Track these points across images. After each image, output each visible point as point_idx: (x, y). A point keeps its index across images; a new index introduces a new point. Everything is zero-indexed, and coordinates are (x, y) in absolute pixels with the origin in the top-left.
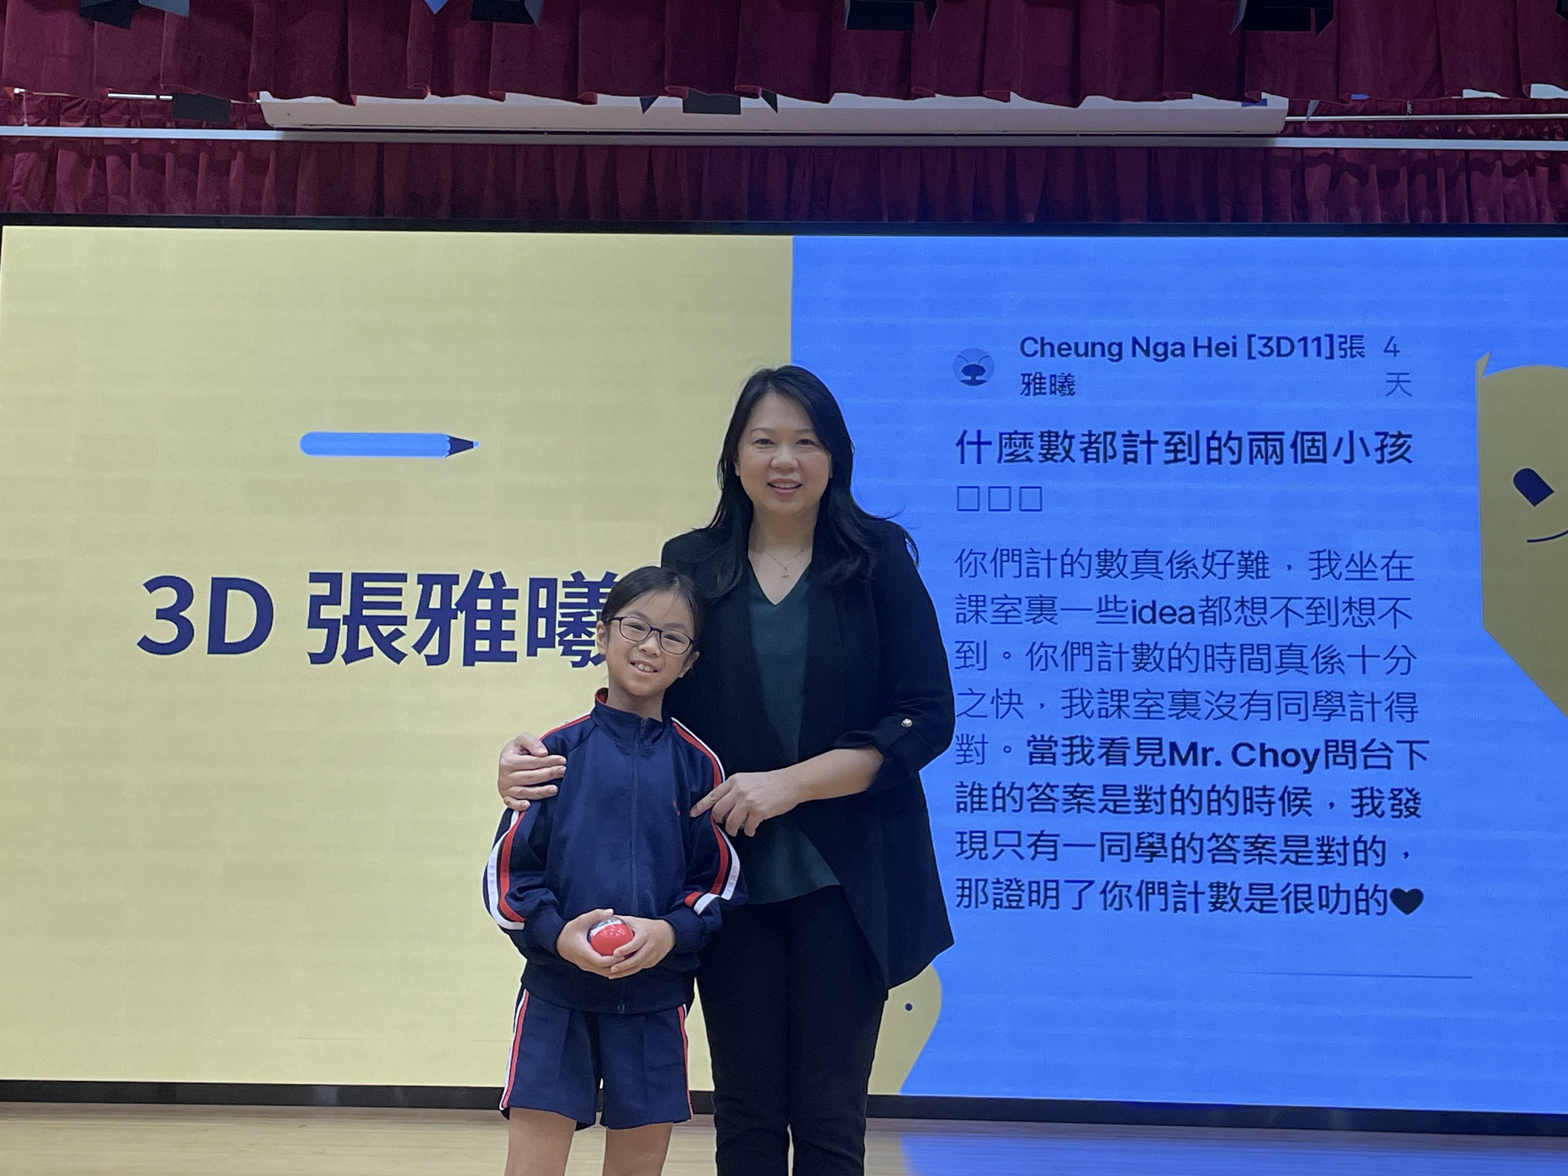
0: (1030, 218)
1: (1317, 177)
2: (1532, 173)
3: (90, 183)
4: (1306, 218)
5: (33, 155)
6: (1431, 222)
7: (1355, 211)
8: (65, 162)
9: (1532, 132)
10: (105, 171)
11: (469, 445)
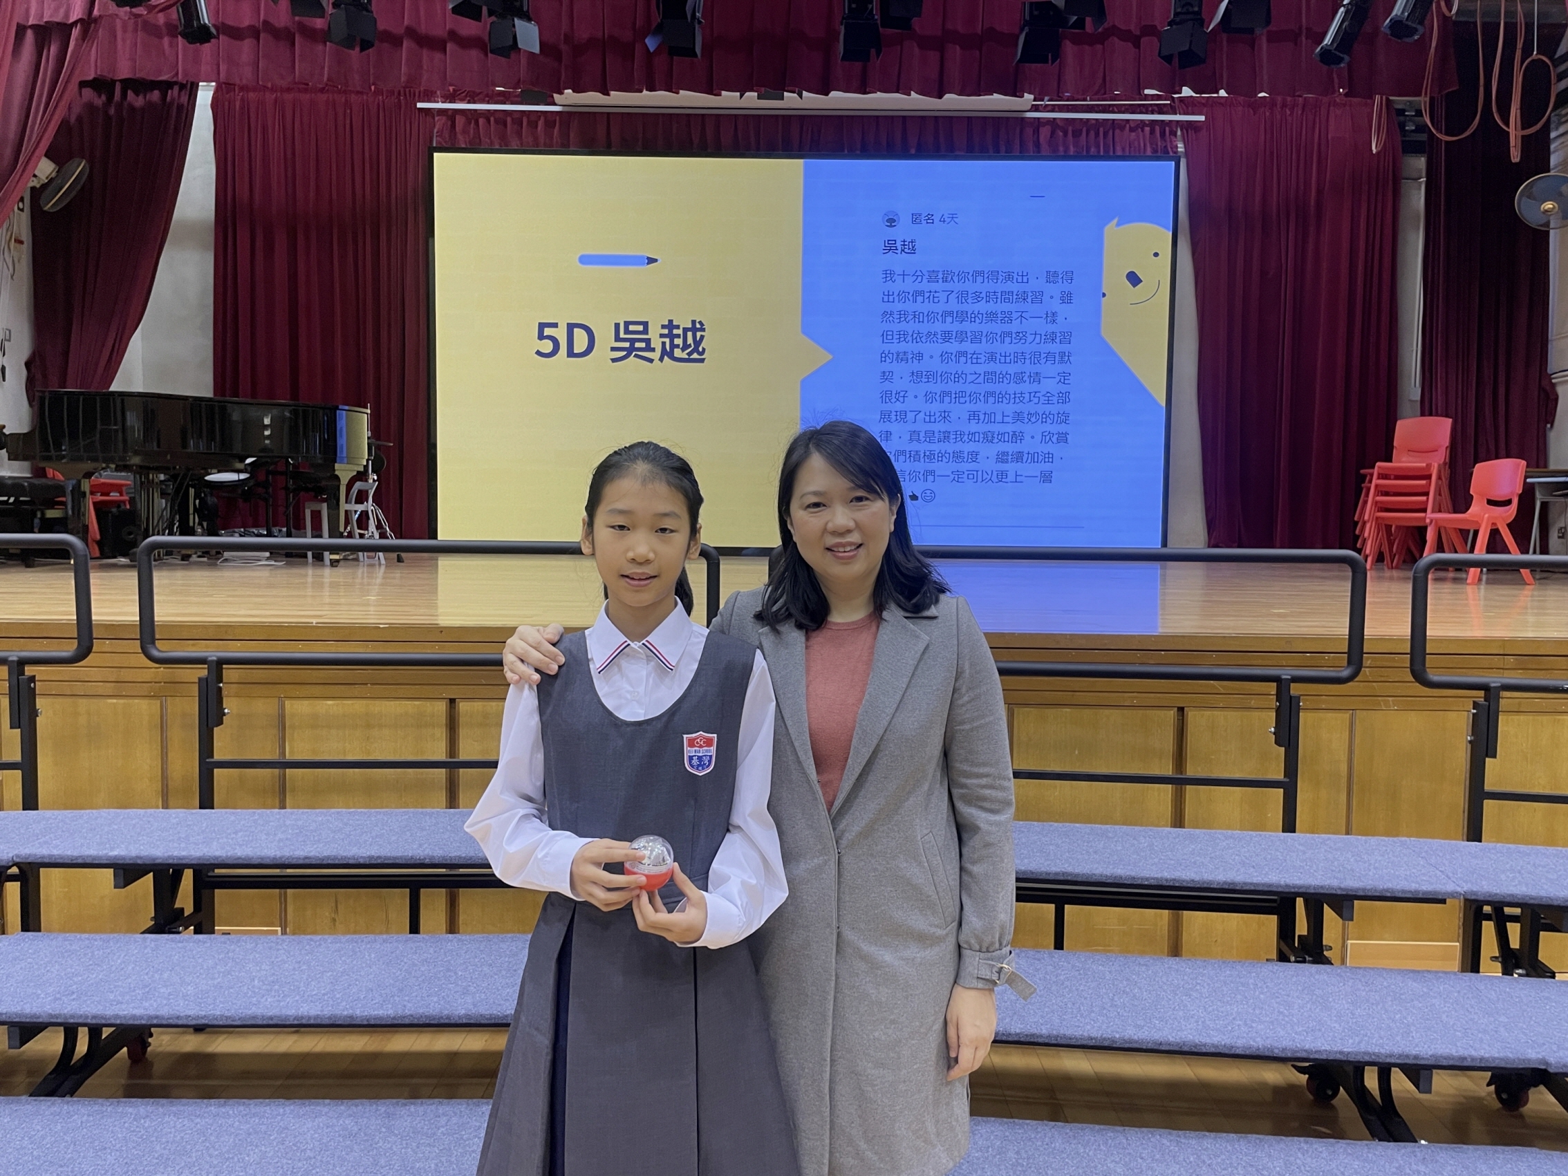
0: (913, 151)
1: (1045, 132)
2: (1143, 131)
3: (472, 131)
4: (1039, 152)
5: (444, 118)
6: (1096, 154)
7: (1061, 149)
8: (460, 121)
9: (1144, 111)
10: (478, 126)
11: (656, 260)
